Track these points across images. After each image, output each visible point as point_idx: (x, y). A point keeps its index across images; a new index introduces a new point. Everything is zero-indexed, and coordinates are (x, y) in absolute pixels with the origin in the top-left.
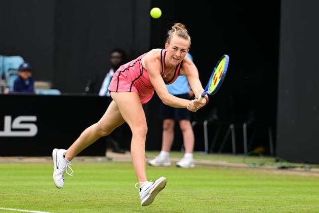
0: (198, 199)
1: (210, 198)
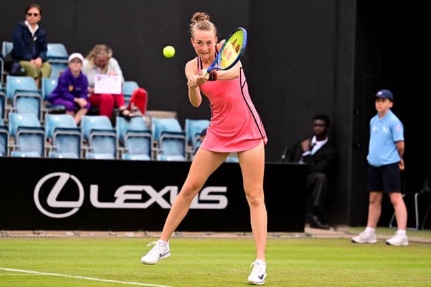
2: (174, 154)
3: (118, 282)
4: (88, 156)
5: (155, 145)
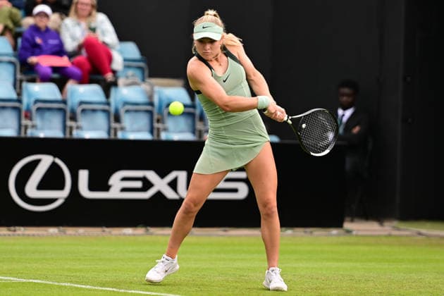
2: (181, 132)
3: (115, 290)
4: (77, 134)
5: (158, 121)
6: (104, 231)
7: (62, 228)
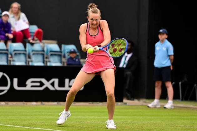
0: (176, 126)
1: (184, 126)
3: (28, 127)
4: (12, 63)
5: (46, 58)
6: (24, 103)
7: (6, 102)
